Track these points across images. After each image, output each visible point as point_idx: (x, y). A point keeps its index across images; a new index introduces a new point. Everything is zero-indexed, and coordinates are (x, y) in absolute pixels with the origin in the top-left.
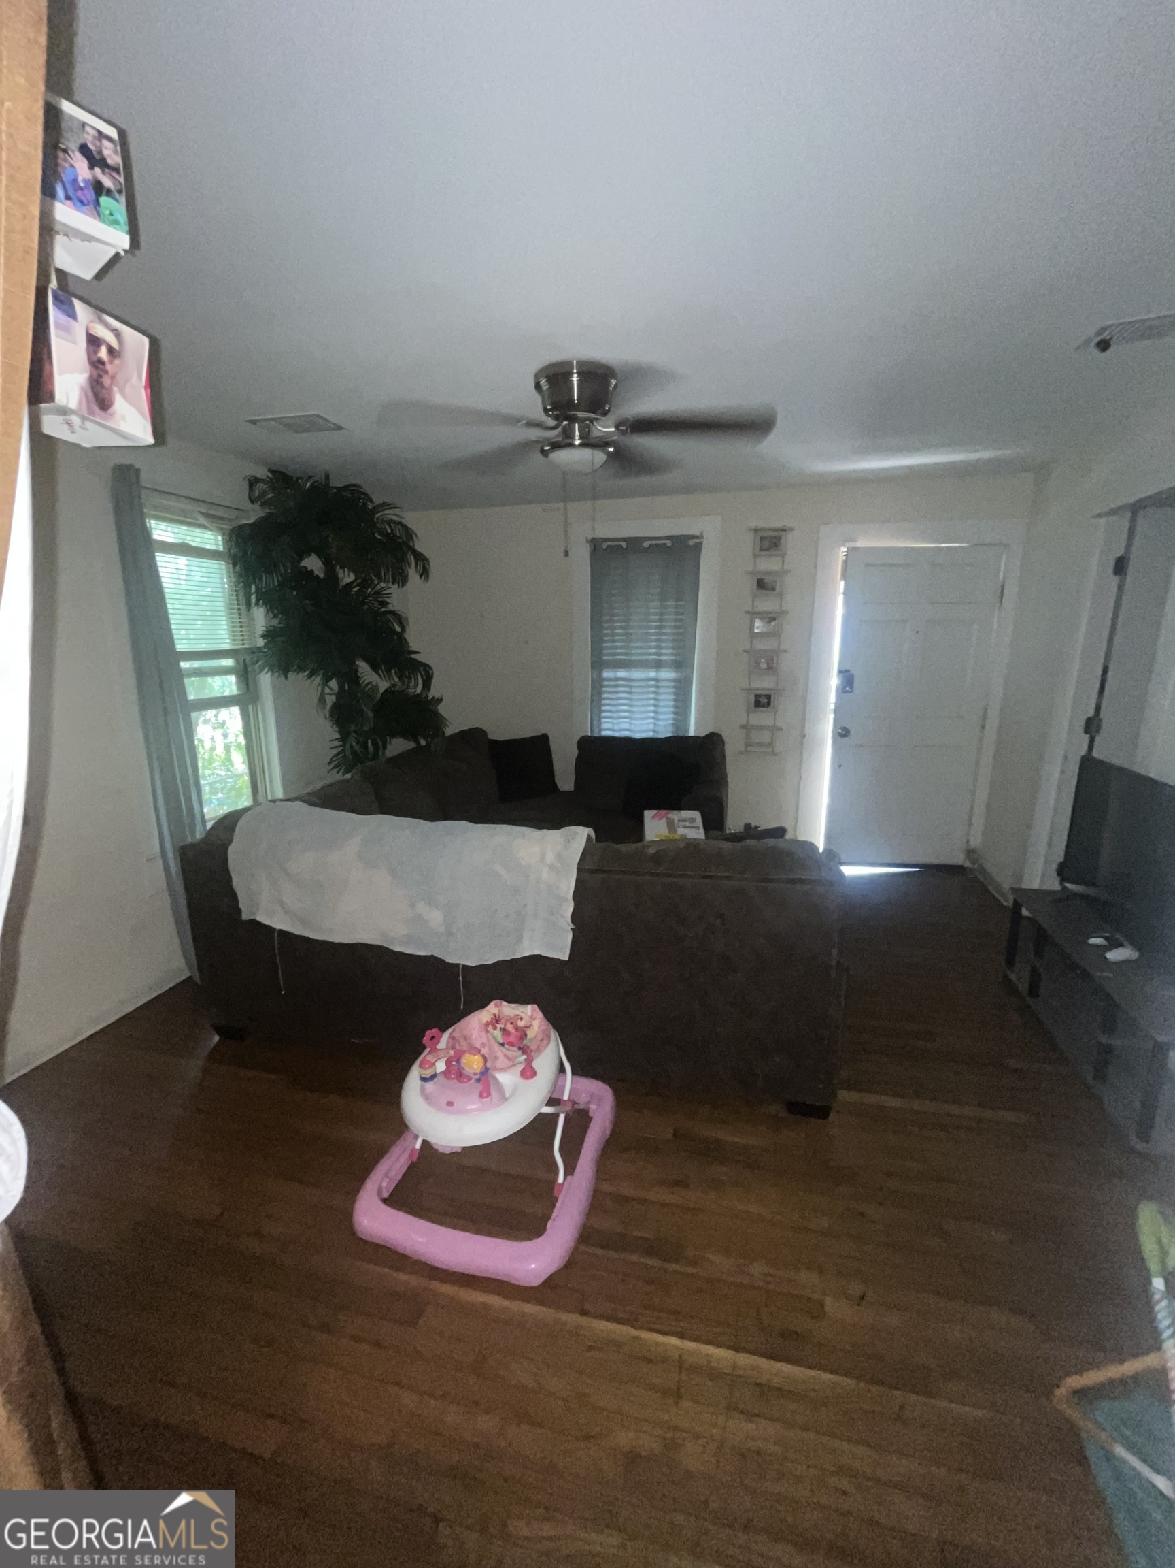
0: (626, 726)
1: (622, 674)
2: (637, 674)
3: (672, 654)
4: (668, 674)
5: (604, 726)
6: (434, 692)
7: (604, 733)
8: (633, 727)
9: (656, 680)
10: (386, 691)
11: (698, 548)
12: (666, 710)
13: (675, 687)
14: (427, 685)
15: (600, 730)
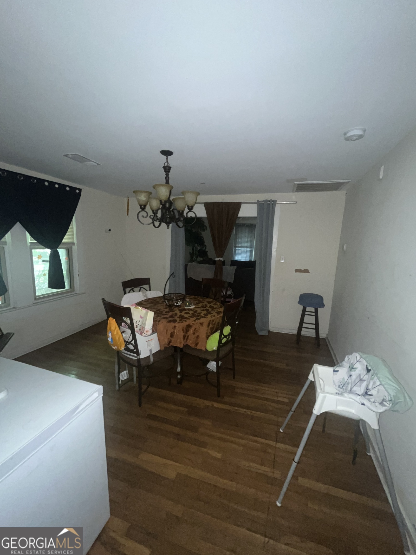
0: (240, 259)
1: (240, 249)
2: (243, 249)
3: (250, 245)
4: (249, 249)
5: (236, 259)
6: (207, 250)
7: (236, 260)
8: (242, 259)
9: (246, 250)
10: (199, 250)
11: (255, 226)
12: (248, 255)
13: (250, 252)
14: (206, 249)
15: (235, 259)
